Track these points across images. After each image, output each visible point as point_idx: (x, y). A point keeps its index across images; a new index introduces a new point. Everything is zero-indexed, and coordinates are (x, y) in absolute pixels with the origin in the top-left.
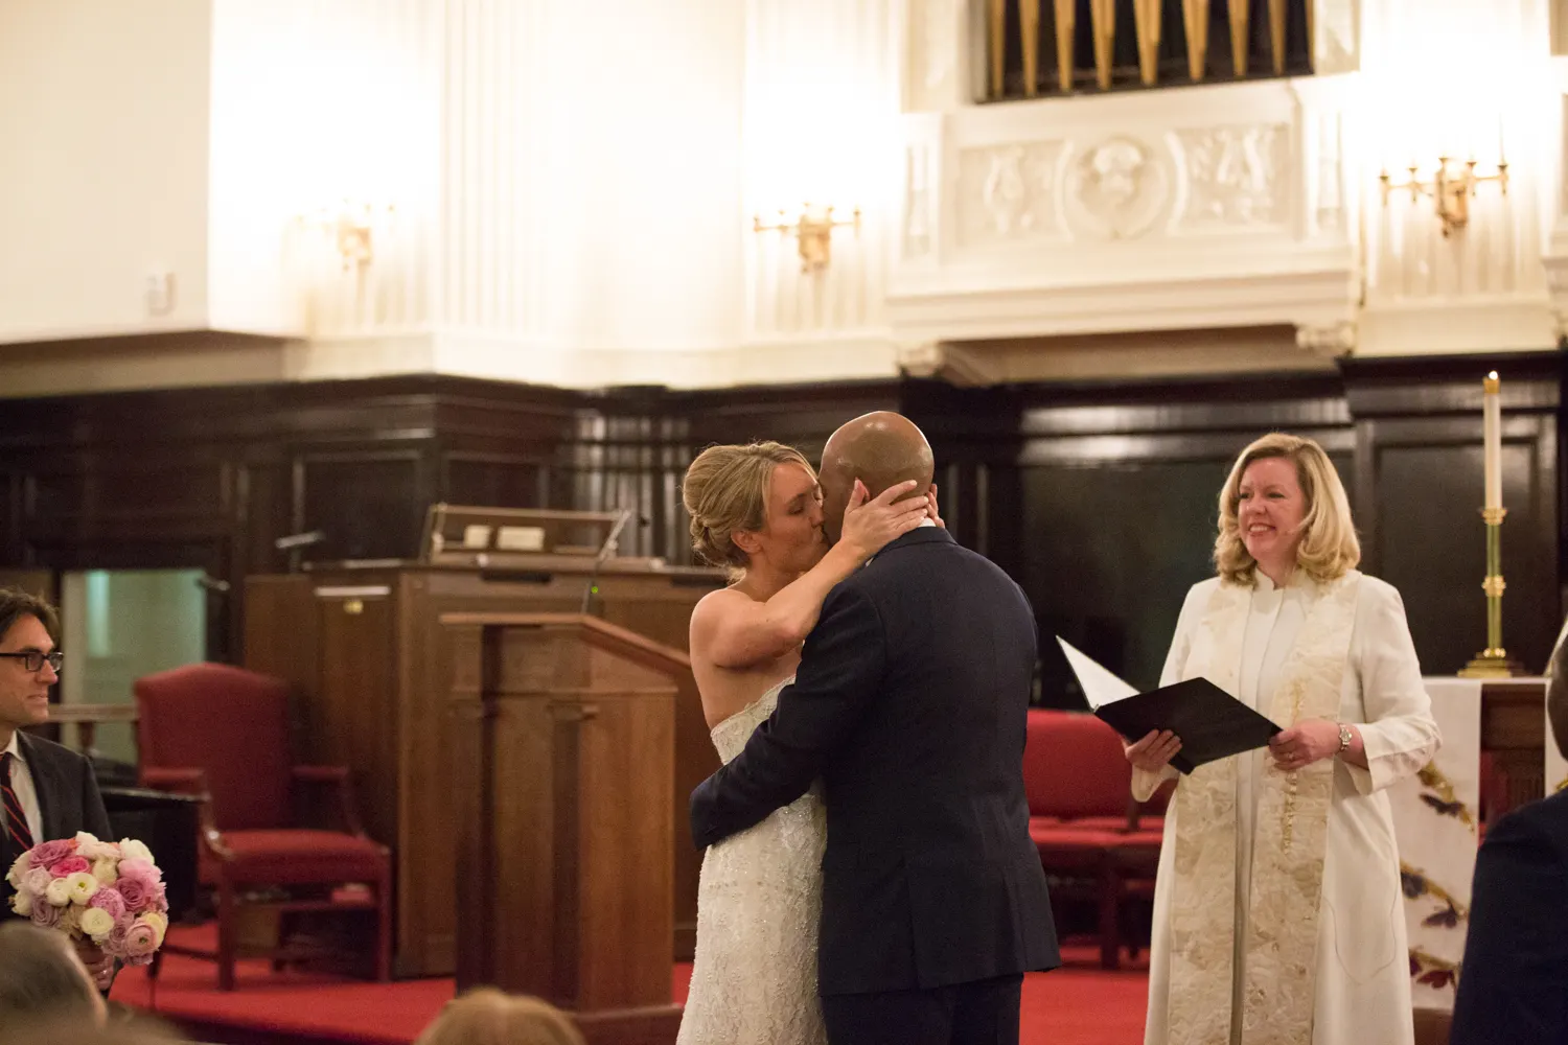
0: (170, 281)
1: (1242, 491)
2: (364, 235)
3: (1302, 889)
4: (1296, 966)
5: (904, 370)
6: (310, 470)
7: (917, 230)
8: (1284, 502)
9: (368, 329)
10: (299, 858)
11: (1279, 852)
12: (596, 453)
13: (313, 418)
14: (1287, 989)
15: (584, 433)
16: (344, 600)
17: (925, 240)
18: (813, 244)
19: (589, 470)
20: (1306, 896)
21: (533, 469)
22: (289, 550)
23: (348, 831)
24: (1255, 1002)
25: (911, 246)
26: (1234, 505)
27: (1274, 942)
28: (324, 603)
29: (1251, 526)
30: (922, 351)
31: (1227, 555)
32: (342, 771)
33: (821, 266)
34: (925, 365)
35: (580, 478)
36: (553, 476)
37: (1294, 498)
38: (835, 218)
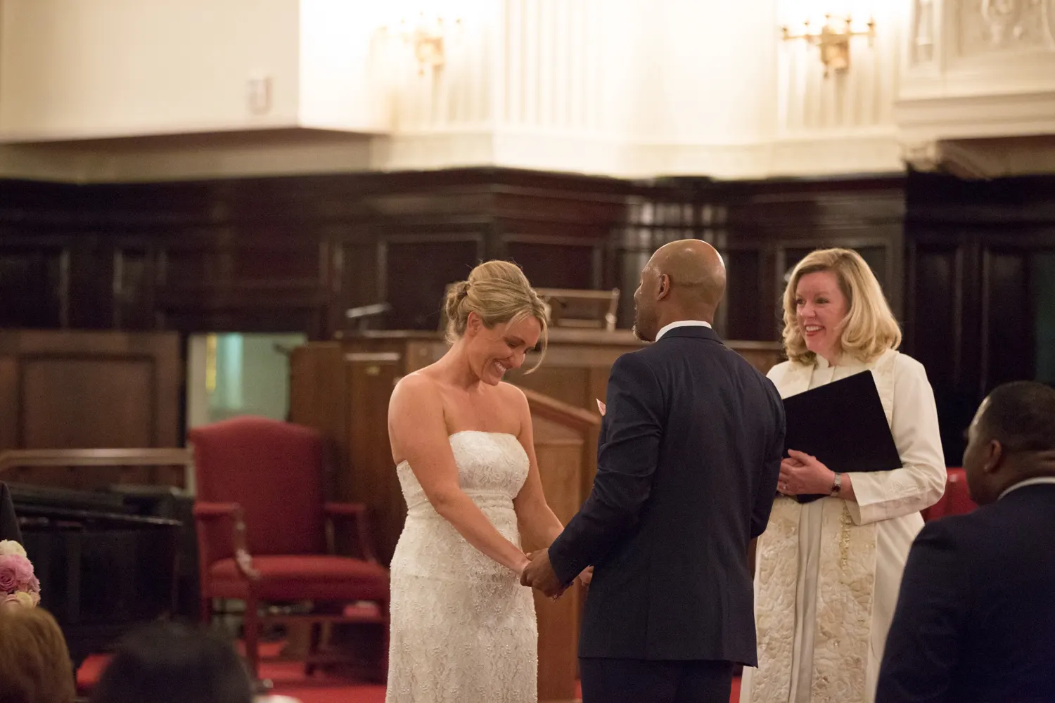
0: (268, 84)
1: (797, 298)
2: (438, 44)
3: (856, 597)
4: (852, 658)
5: (910, 166)
6: (394, 249)
7: (923, 41)
8: (828, 306)
9: (441, 126)
10: (327, 579)
11: (839, 568)
12: (645, 235)
13: (395, 204)
14: (846, 675)
15: (633, 218)
16: (365, 364)
17: (929, 48)
18: (833, 52)
19: (638, 250)
20: (860, 603)
21: (589, 249)
22: (358, 320)
23: (362, 557)
24: (821, 686)
25: (917, 53)
26: (794, 304)
27: (835, 639)
28: (350, 366)
29: (806, 326)
30: (924, 149)
31: (792, 343)
32: (360, 508)
33: (842, 72)
34: (927, 161)
35: (629, 258)
36: (605, 254)
37: (837, 301)
38: (854, 27)
